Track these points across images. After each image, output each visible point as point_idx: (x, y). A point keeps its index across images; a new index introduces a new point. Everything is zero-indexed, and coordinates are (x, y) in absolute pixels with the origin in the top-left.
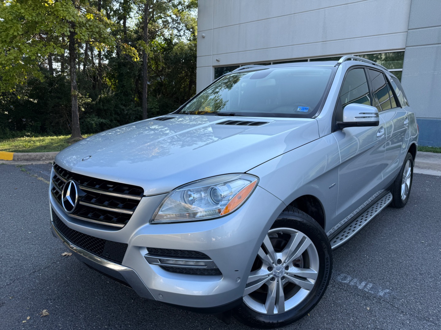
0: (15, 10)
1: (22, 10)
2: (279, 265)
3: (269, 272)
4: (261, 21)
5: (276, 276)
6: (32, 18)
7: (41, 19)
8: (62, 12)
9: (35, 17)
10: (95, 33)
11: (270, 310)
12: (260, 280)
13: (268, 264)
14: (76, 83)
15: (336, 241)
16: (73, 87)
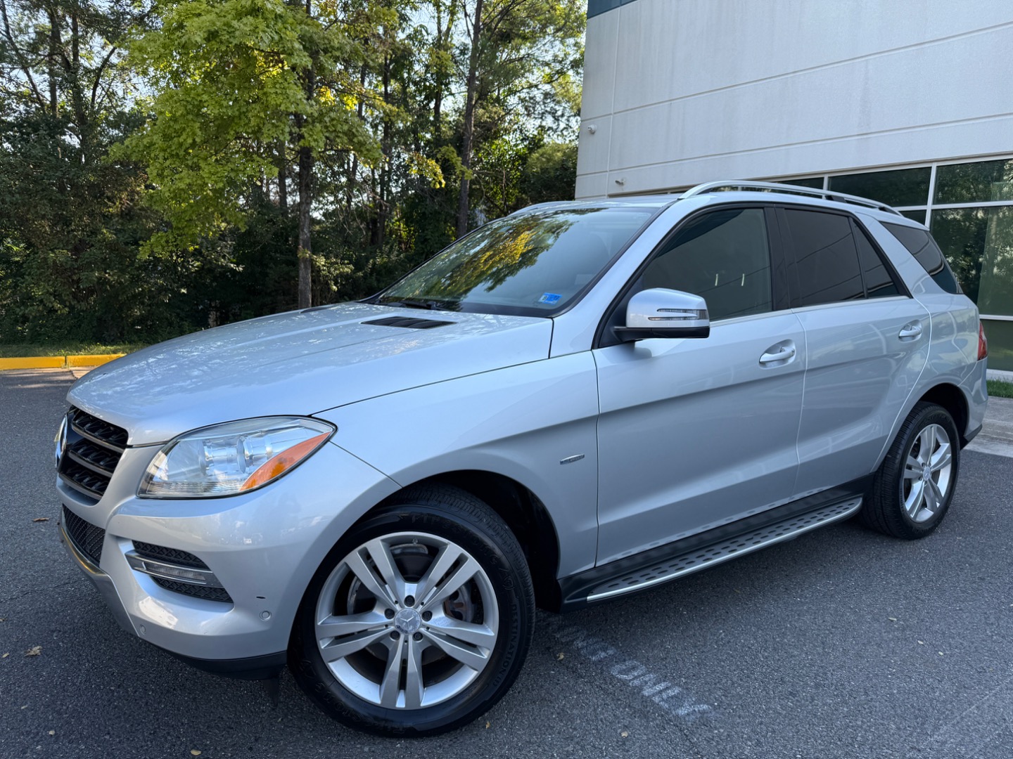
0: (192, 96)
1: (204, 96)
2: (408, 609)
4: (718, 92)
5: (402, 630)
8: (274, 96)
10: (341, 135)
11: (389, 697)
12: (364, 633)
13: (384, 603)
14: (308, 235)
15: (617, 584)
16: (303, 243)
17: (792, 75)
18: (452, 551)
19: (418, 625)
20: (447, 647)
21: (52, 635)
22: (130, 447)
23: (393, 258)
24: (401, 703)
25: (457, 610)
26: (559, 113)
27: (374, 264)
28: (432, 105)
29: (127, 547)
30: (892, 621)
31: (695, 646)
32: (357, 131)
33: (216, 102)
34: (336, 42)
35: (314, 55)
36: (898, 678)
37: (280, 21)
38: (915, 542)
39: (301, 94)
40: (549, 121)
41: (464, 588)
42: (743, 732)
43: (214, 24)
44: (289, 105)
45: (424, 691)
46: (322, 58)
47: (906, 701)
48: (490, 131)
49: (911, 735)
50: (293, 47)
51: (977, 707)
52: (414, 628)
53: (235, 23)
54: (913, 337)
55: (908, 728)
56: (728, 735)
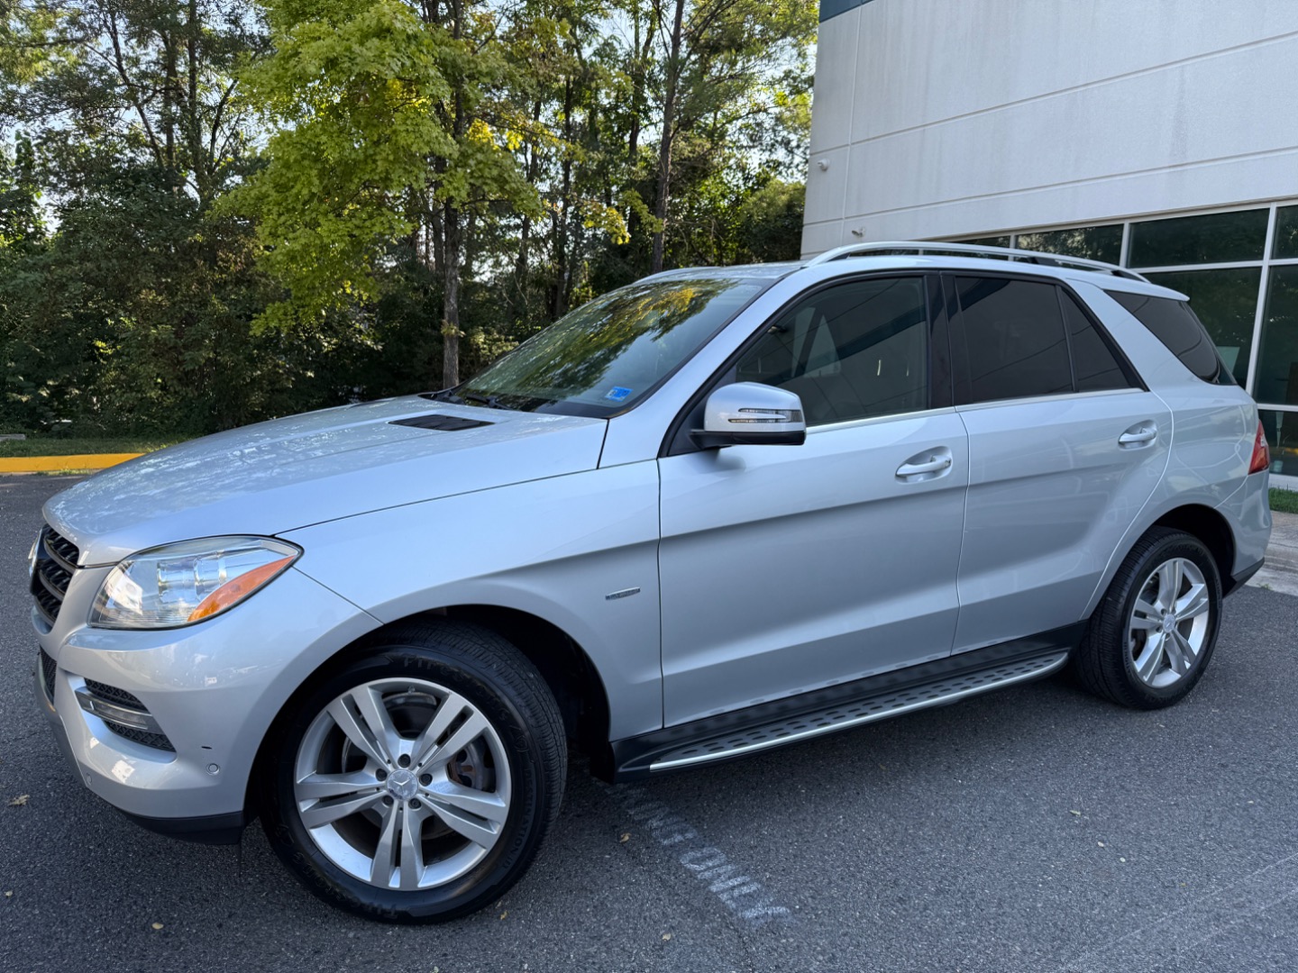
1: (322, 137)
2: (403, 770)
3: (378, 783)
5: (396, 795)
11: (381, 874)
12: (353, 795)
13: (375, 763)
14: (455, 306)
15: (695, 750)
16: (449, 316)
17: (1082, 89)
18: (455, 702)
19: (415, 790)
20: (449, 818)
21: (46, 783)
22: (82, 567)
24: (394, 883)
25: (464, 774)
29: (78, 684)
30: (1074, 815)
31: (800, 834)
33: (337, 144)
36: (1052, 888)
37: (414, 42)
40: (780, 155)
41: (472, 747)
42: (817, 944)
43: (333, 49)
44: (422, 145)
45: (423, 870)
47: (1049, 918)
48: (698, 169)
49: (1038, 960)
50: (428, 74)
51: (1143, 932)
52: (410, 793)
53: (356, 48)
54: (1144, 442)
55: (1037, 953)
56: (798, 946)
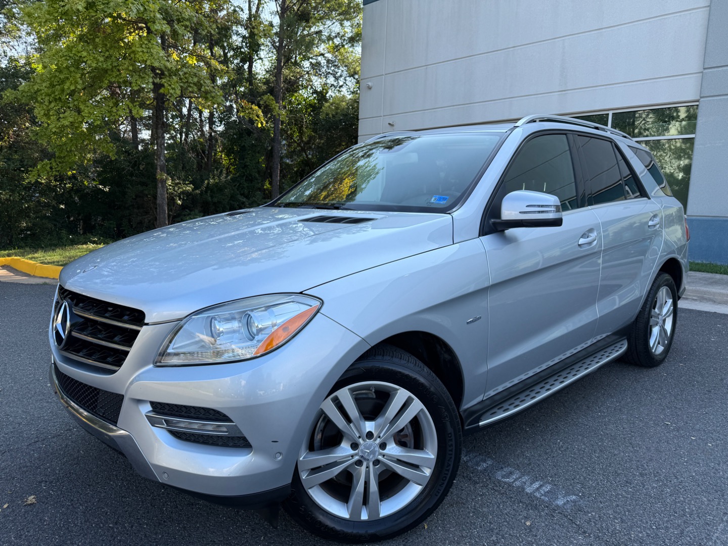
0: (73, 52)
1: (83, 53)
3: (352, 452)
4: (461, 60)
5: (365, 459)
6: (97, 63)
7: (111, 64)
8: (141, 54)
9: (102, 62)
10: (192, 85)
11: (356, 512)
13: (349, 438)
14: (164, 161)
15: (495, 412)
16: (160, 168)
17: (512, 49)
18: (402, 394)
19: (377, 454)
20: (400, 469)
21: (41, 485)
22: (147, 324)
23: (223, 178)
24: (364, 516)
25: (403, 440)
26: (339, 74)
27: (208, 183)
28: (246, 66)
29: (146, 408)
30: (668, 425)
31: (546, 453)
32: (205, 83)
34: (187, 14)
35: (170, 22)
36: (691, 464)
38: (655, 368)
39: (162, 53)
42: (608, 514)
44: (153, 61)
45: (381, 504)
46: (176, 26)
47: (704, 480)
48: (293, 86)
50: (154, 16)
54: (655, 226)
55: (715, 500)
56: (600, 517)
